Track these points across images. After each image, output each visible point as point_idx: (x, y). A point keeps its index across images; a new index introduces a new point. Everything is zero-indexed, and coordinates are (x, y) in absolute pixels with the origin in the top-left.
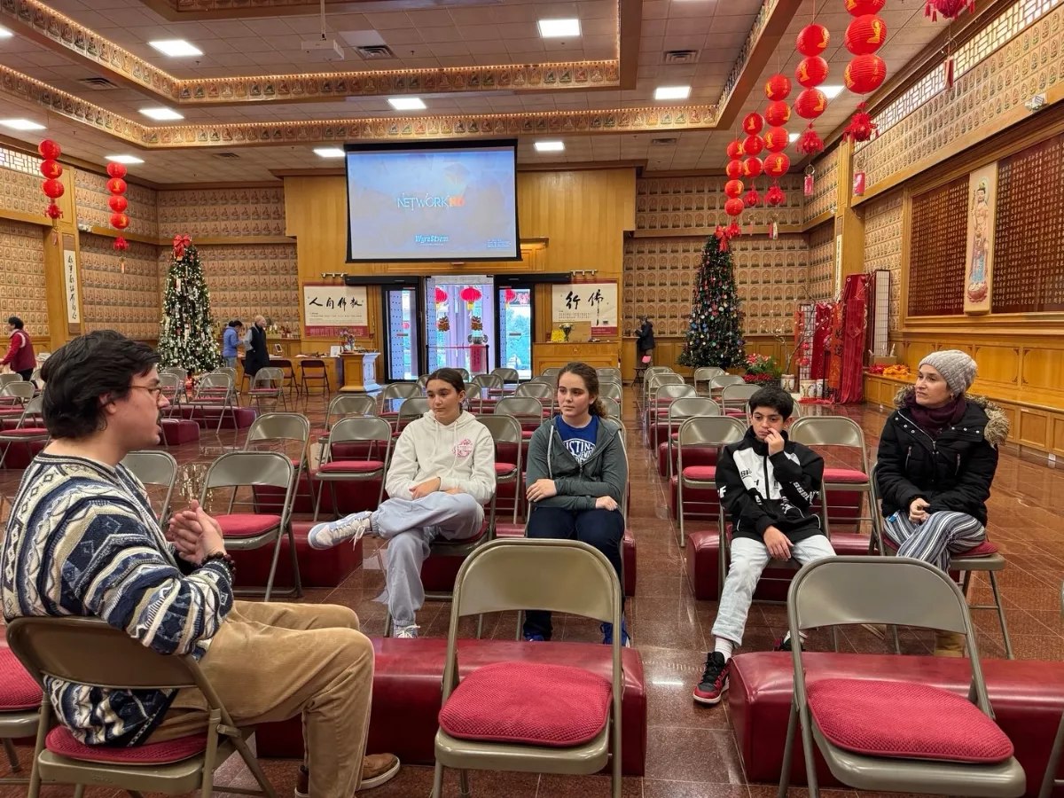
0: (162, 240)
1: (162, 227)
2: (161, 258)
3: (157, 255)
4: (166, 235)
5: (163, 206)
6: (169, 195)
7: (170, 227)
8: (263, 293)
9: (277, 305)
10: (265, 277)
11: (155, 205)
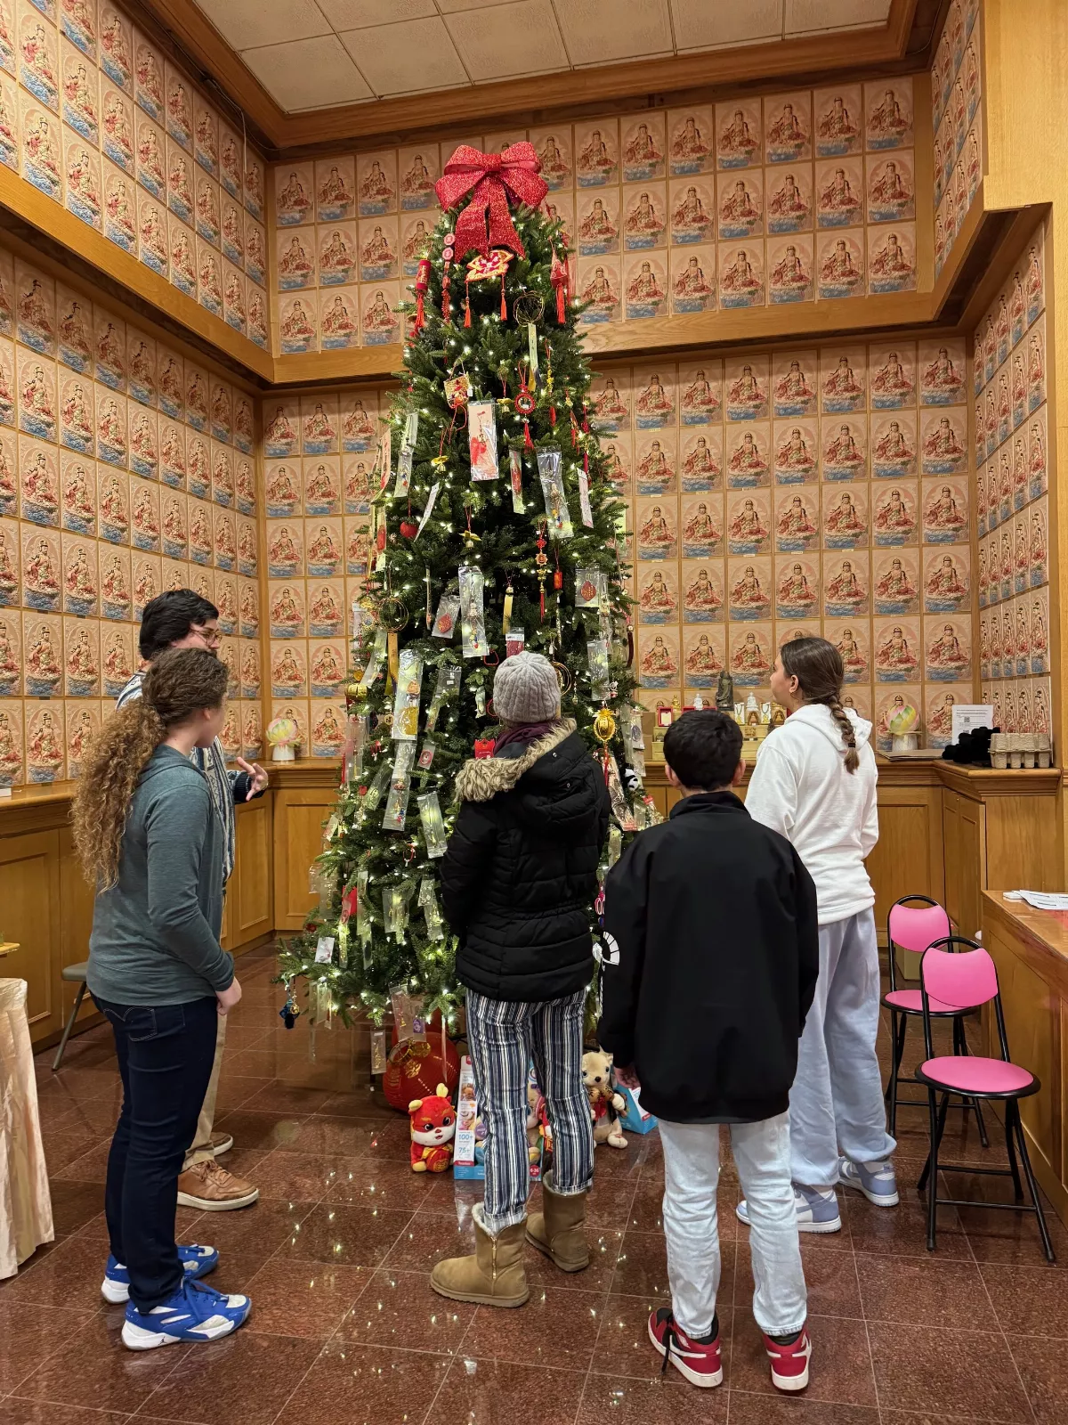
0: (283, 360)
1: (284, 307)
2: (275, 443)
3: (259, 433)
4: (299, 340)
5: (295, 224)
6: (321, 173)
7: (316, 305)
8: (692, 567)
9: (756, 614)
10: (703, 497)
11: (264, 214)
